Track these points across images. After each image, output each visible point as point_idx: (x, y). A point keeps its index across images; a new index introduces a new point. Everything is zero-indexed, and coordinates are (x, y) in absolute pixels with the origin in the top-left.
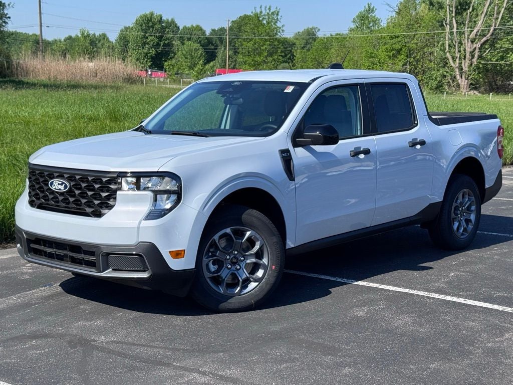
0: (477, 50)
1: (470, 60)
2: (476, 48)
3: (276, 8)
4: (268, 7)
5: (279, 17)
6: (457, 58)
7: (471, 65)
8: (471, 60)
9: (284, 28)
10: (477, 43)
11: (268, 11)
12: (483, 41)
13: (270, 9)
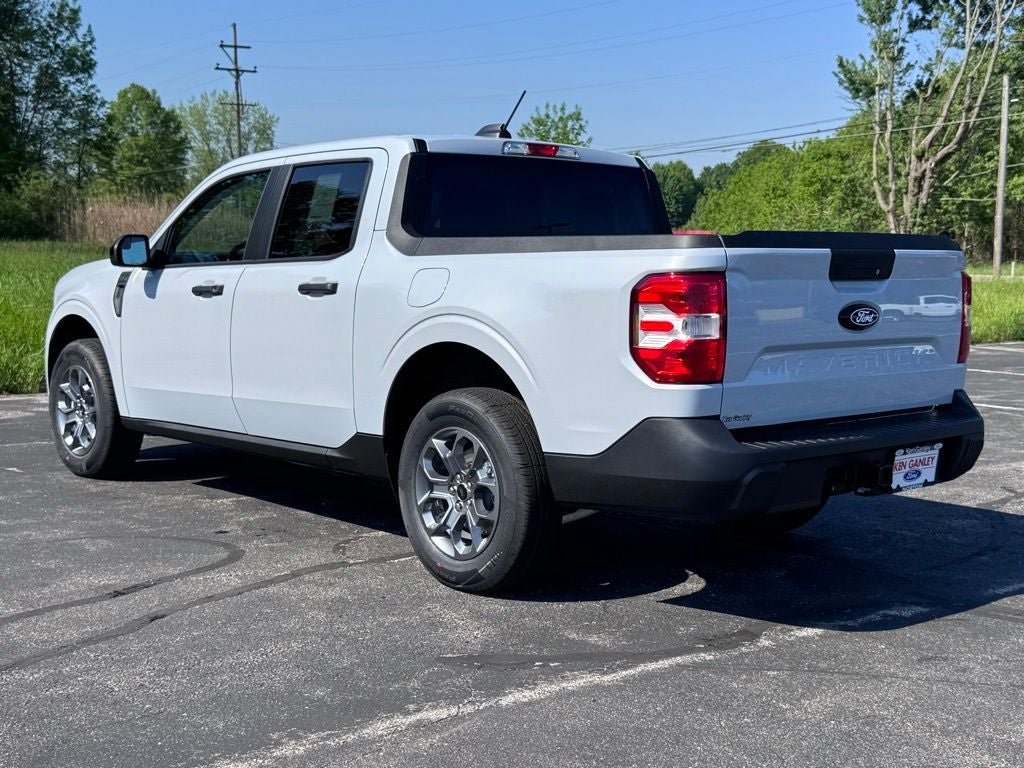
0: (928, 174)
1: (914, 196)
2: (925, 171)
3: (576, 107)
4: (559, 107)
5: (583, 123)
6: (890, 190)
7: (917, 205)
8: (918, 193)
10: (927, 160)
11: (560, 113)
12: (939, 155)
13: (563, 109)
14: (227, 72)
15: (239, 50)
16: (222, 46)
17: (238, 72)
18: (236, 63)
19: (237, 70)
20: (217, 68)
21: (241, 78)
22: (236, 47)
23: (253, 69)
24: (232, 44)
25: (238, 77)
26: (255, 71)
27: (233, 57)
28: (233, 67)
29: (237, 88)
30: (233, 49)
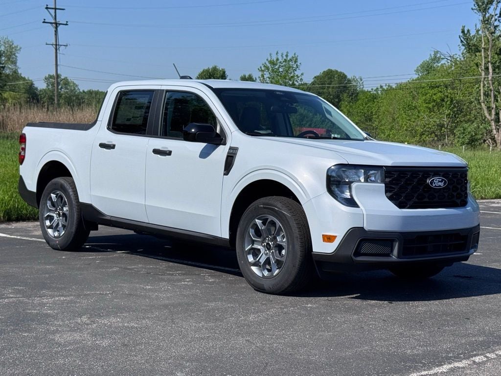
3: (295, 54)
4: (285, 54)
5: (298, 64)
9: (303, 77)
11: (285, 57)
13: (287, 56)
14: (50, 24)
15: (57, 10)
16: (47, 8)
17: (57, 25)
18: (55, 19)
19: (56, 24)
20: (44, 22)
21: (58, 29)
22: (56, 9)
23: (65, 23)
24: (53, 7)
25: (56, 28)
26: (67, 24)
27: (53, 15)
28: (53, 21)
29: (56, 34)
30: (54, 10)
